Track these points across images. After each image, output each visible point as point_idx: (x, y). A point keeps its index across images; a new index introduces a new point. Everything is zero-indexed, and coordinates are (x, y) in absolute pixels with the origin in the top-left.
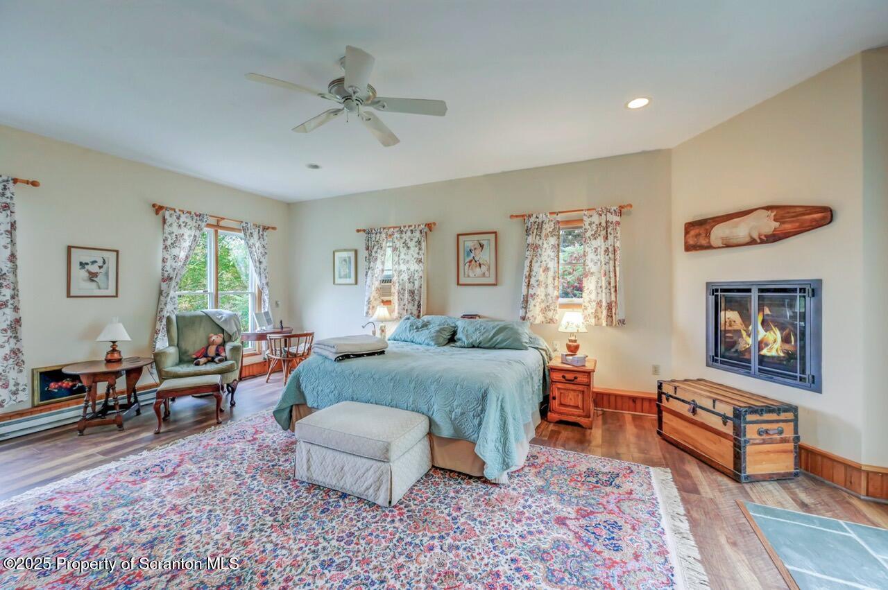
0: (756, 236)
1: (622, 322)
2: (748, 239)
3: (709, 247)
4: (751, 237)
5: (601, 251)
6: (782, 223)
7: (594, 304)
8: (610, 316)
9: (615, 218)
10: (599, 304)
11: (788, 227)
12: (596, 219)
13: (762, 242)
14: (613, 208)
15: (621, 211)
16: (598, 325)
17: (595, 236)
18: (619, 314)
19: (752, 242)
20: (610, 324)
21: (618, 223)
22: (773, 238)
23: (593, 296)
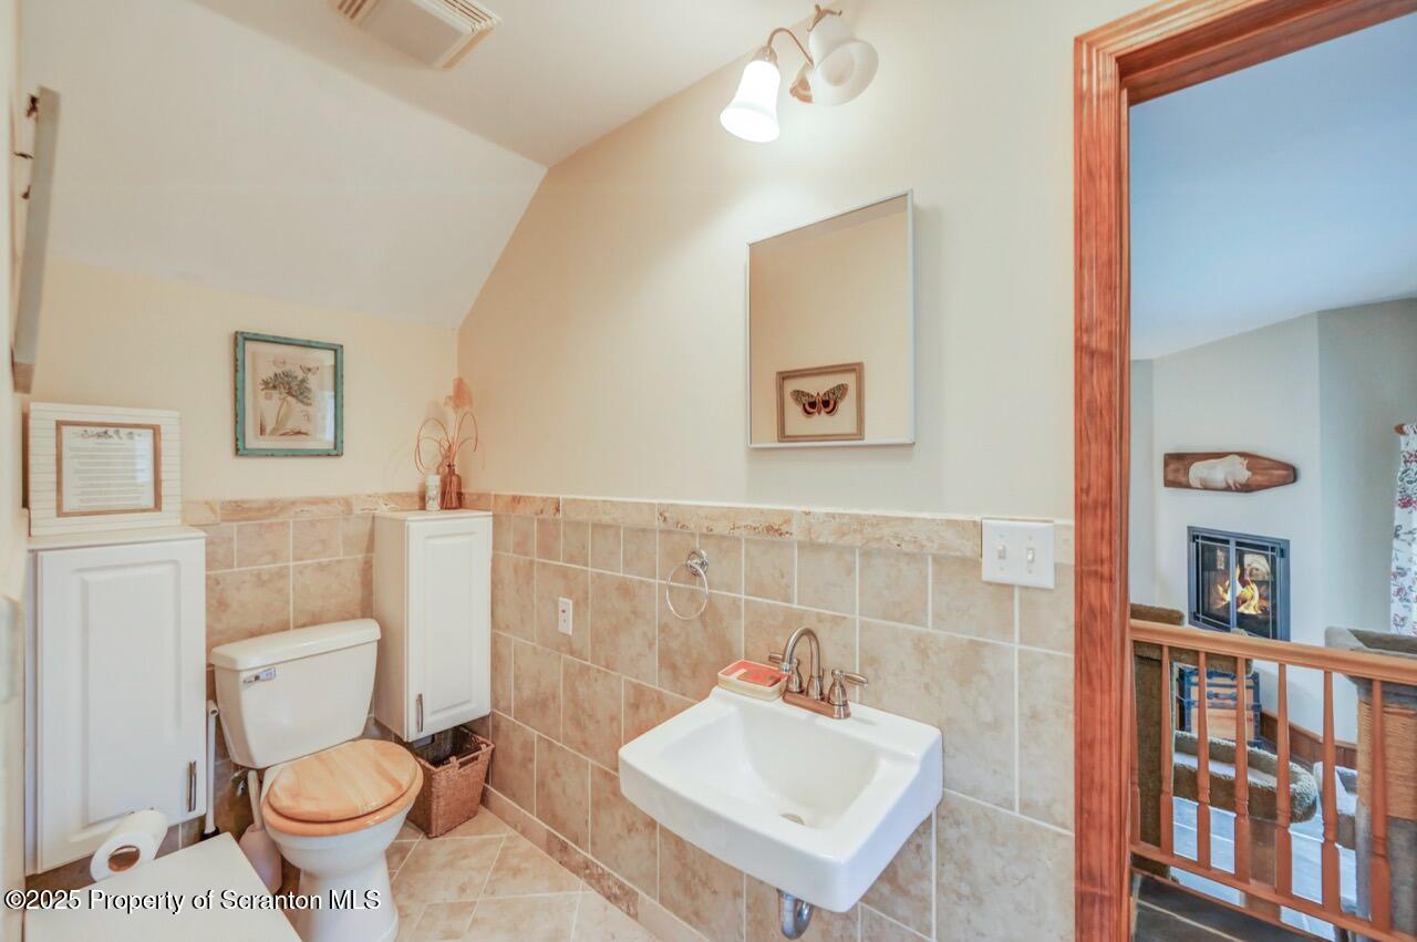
0: (1231, 483)
2: (1224, 485)
4: (1227, 483)
6: (1253, 474)
11: (1260, 479)
13: (1237, 490)
19: (1228, 489)
22: (1246, 488)
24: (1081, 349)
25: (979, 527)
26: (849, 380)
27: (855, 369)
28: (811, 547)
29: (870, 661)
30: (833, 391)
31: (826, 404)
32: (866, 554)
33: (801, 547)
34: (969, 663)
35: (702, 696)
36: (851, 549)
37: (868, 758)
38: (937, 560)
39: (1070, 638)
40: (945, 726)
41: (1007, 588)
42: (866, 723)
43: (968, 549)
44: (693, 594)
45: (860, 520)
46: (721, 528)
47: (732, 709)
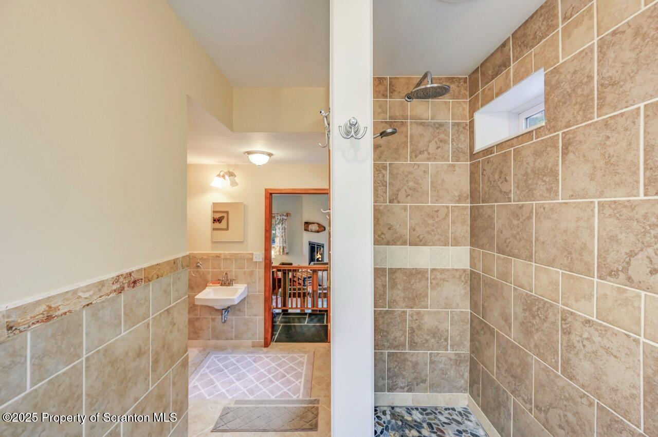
1: (287, 253)
3: (308, 231)
4: (315, 230)
5: (281, 228)
6: (319, 228)
7: (279, 247)
8: (283, 251)
9: (285, 218)
10: (280, 247)
12: (279, 217)
14: (285, 214)
15: (287, 215)
16: (280, 254)
17: (279, 224)
18: (286, 250)
20: (283, 254)
21: (286, 220)
22: (318, 232)
23: (278, 244)
24: (265, 229)
25: (253, 254)
26: (225, 215)
27: (227, 212)
28: (225, 259)
29: (236, 276)
30: (220, 217)
31: (219, 220)
32: (236, 259)
33: (223, 259)
34: (251, 274)
35: (204, 289)
36: (233, 259)
37: (237, 290)
38: (247, 259)
39: (264, 267)
40: (248, 284)
41: (256, 262)
42: (235, 286)
43: (251, 257)
44: (198, 271)
45: (235, 254)
46: (205, 257)
47: (211, 290)
